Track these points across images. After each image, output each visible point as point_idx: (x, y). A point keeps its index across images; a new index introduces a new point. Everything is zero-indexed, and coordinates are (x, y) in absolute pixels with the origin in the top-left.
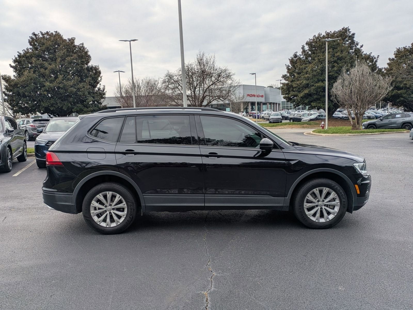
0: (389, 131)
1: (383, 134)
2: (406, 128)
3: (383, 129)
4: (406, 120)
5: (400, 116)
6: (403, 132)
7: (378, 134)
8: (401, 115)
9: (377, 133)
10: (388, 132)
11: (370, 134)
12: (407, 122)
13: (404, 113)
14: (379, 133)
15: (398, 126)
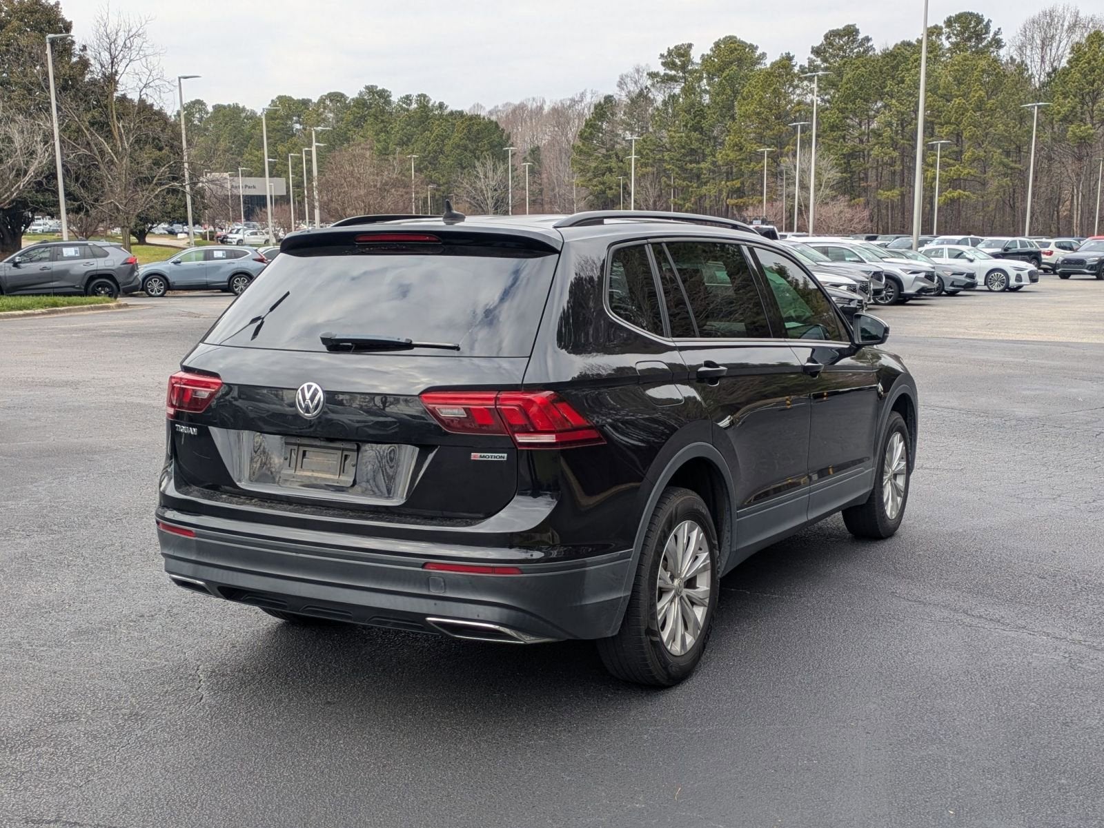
0: (69, 304)
1: (56, 312)
2: (99, 292)
3: (24, 295)
4: (95, 265)
5: (76, 252)
6: (108, 308)
7: (43, 314)
8: (77, 249)
9: (39, 311)
10: (66, 306)
11: (19, 316)
12: (99, 272)
13: (87, 245)
14: (44, 310)
15: (73, 287)
